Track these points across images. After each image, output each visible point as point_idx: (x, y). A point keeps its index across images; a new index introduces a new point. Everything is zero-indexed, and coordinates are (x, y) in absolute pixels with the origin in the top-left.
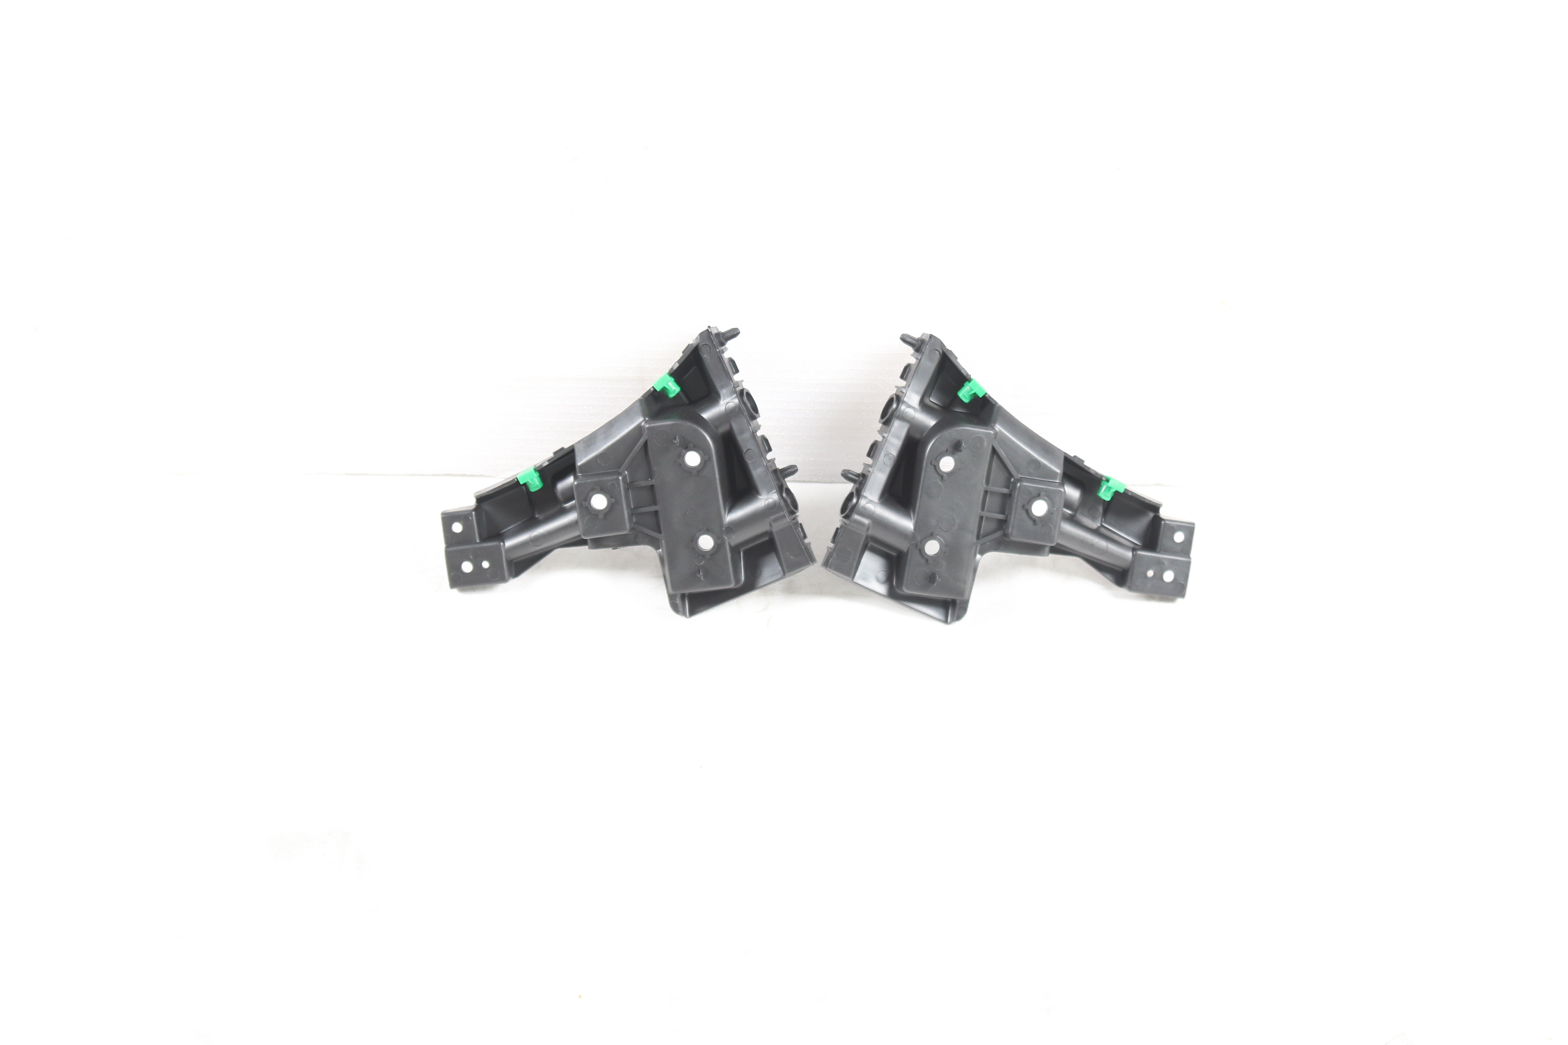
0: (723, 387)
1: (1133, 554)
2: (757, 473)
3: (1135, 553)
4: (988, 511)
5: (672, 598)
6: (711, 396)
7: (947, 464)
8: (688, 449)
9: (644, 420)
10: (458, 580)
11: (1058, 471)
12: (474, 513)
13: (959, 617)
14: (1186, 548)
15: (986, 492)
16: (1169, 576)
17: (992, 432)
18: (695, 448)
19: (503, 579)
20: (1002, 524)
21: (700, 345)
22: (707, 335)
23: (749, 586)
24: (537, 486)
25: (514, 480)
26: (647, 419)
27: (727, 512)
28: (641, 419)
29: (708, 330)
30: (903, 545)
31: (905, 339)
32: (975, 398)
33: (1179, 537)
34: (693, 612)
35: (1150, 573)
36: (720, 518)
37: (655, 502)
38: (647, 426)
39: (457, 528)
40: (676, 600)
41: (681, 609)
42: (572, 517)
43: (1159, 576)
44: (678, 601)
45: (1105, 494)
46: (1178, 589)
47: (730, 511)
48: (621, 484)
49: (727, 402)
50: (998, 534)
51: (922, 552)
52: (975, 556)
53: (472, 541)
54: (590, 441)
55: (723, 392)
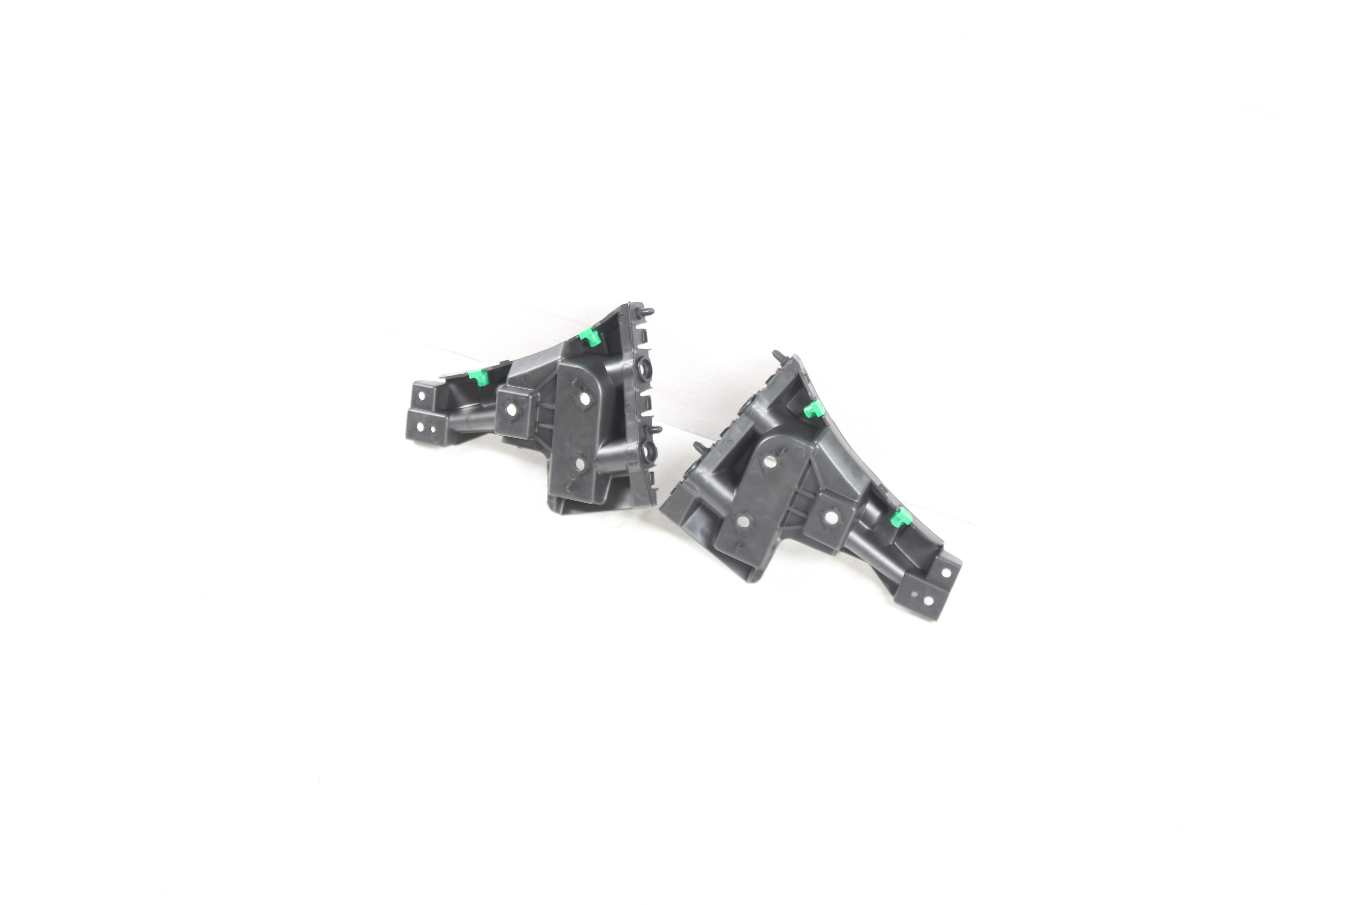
0: (626, 351)
1: (905, 575)
2: (630, 424)
3: (906, 574)
4: (795, 508)
5: (550, 498)
6: (616, 355)
7: (770, 462)
8: (583, 390)
9: (561, 358)
10: (412, 433)
11: (859, 493)
12: (435, 389)
13: (754, 581)
14: (947, 585)
15: (796, 493)
16: (929, 601)
17: (812, 448)
18: (589, 392)
19: (442, 444)
20: (803, 521)
21: (619, 314)
22: (625, 307)
23: (610, 506)
24: (483, 383)
25: (465, 374)
26: (563, 358)
27: (601, 446)
28: (560, 357)
29: (627, 304)
30: (723, 513)
31: (777, 354)
32: (814, 417)
33: (946, 573)
34: (565, 512)
35: (914, 594)
36: (593, 450)
37: (552, 422)
38: (560, 364)
39: (422, 396)
40: (552, 501)
41: (555, 507)
42: (493, 414)
43: (920, 599)
44: (554, 502)
45: (896, 522)
46: (933, 613)
47: (603, 446)
48: (530, 401)
49: (627, 363)
50: (797, 527)
51: (734, 522)
52: (777, 538)
53: (428, 408)
54: (523, 361)
55: (626, 355)
